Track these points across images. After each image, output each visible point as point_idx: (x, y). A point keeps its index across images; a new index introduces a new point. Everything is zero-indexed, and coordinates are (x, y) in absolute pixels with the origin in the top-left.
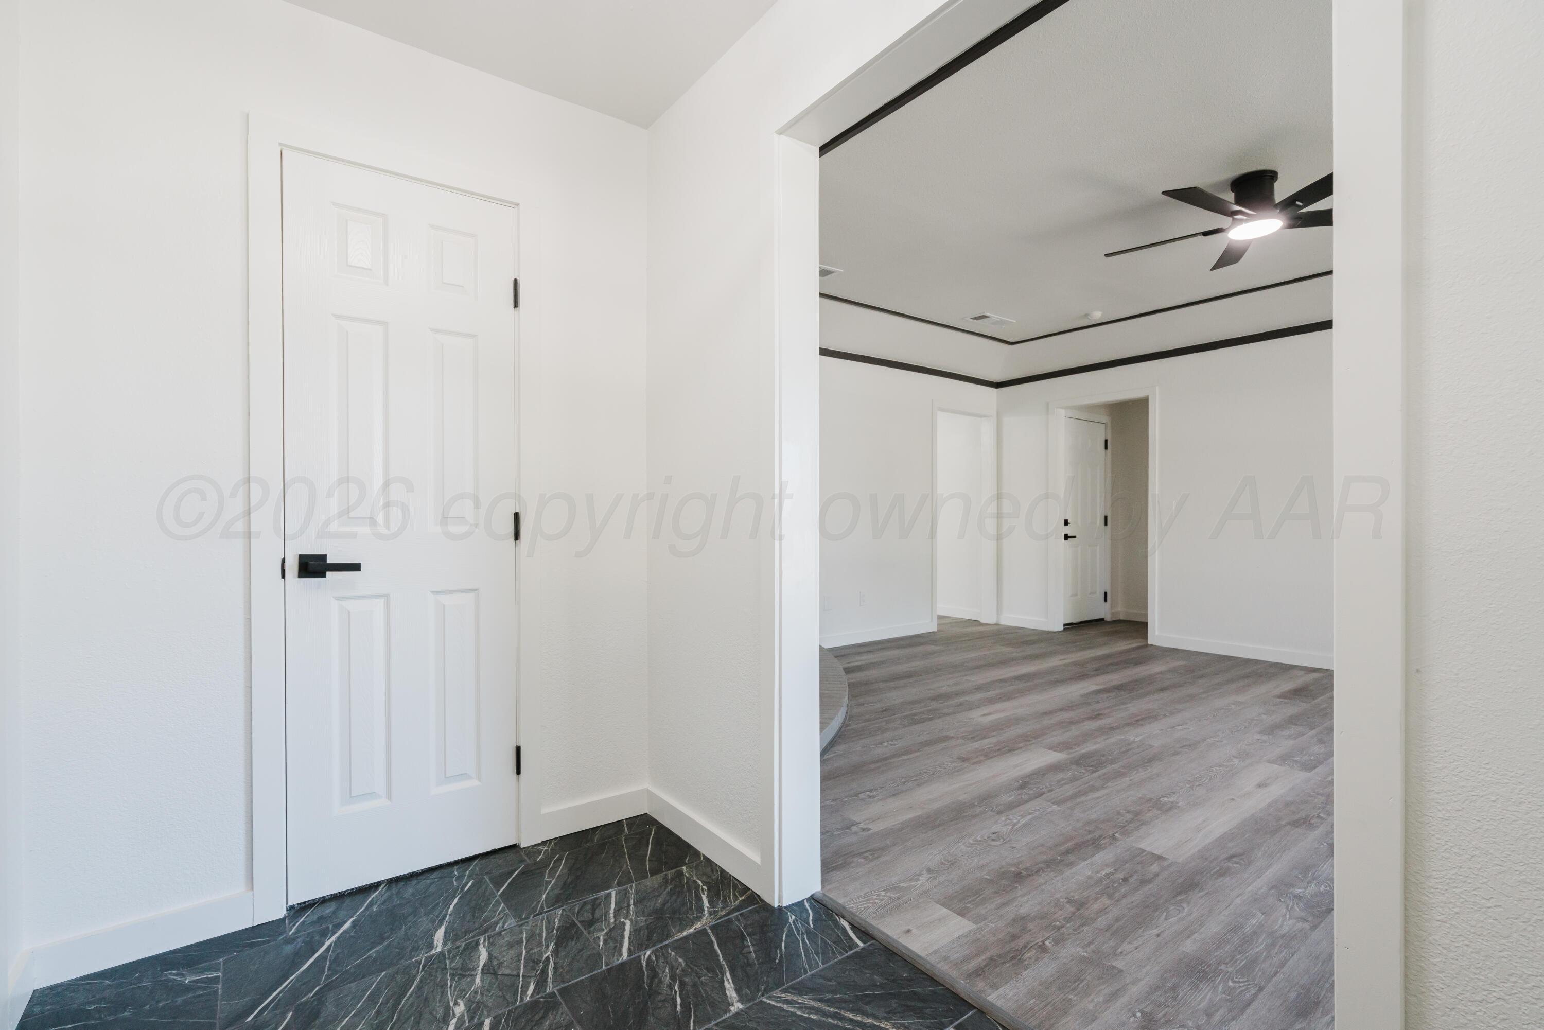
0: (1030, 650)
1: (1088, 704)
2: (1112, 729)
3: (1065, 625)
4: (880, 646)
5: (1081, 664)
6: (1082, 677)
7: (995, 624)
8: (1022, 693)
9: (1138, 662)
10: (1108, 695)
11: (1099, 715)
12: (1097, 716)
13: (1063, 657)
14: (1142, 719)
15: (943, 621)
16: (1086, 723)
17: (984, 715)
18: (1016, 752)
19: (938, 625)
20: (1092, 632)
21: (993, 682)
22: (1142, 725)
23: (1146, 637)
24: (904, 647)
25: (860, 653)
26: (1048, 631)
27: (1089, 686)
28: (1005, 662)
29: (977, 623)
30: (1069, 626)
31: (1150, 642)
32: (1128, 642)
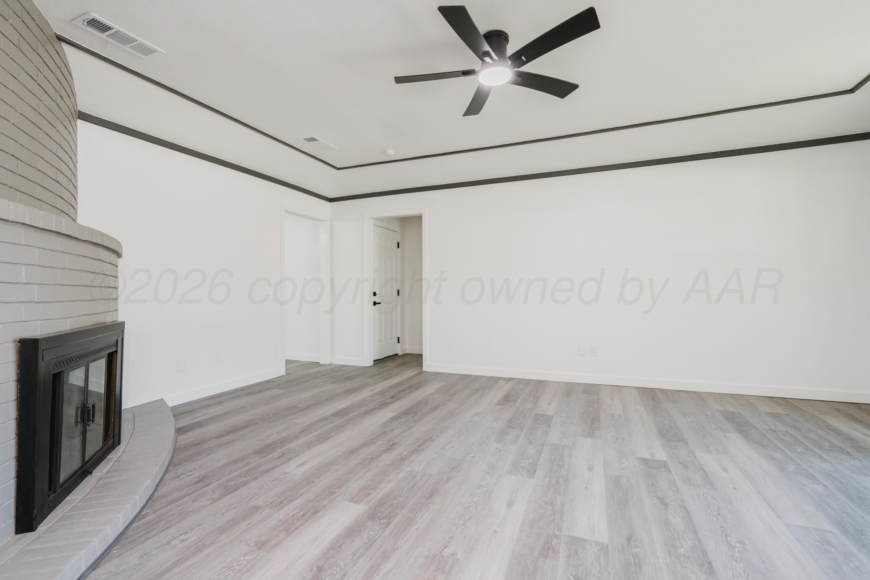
0: (350, 385)
1: (385, 433)
2: (402, 460)
3: (374, 361)
4: (232, 396)
5: (382, 393)
6: (383, 405)
7: (330, 364)
8: (337, 429)
9: (418, 386)
10: (399, 421)
11: (394, 444)
12: (392, 446)
13: (371, 388)
14: (424, 443)
15: (291, 366)
16: (383, 457)
17: (300, 465)
18: (319, 514)
19: (286, 369)
20: (390, 364)
21: (314, 424)
22: (423, 450)
23: (422, 366)
24: (252, 394)
25: (209, 406)
26: (364, 366)
27: (388, 413)
28: (330, 398)
29: (317, 364)
30: (377, 362)
31: (424, 370)
32: (411, 371)
